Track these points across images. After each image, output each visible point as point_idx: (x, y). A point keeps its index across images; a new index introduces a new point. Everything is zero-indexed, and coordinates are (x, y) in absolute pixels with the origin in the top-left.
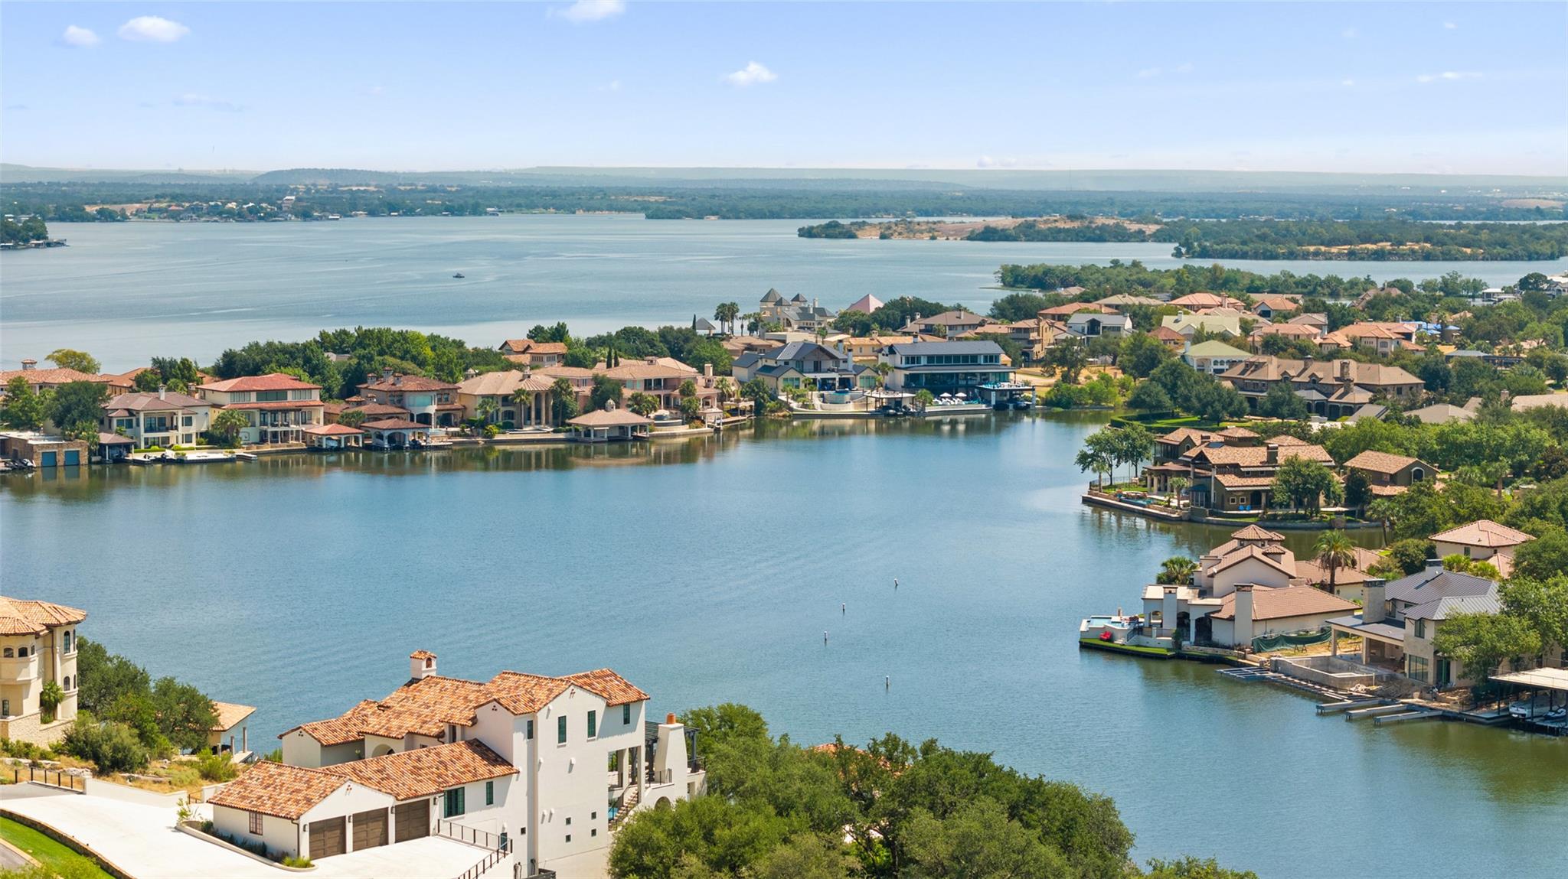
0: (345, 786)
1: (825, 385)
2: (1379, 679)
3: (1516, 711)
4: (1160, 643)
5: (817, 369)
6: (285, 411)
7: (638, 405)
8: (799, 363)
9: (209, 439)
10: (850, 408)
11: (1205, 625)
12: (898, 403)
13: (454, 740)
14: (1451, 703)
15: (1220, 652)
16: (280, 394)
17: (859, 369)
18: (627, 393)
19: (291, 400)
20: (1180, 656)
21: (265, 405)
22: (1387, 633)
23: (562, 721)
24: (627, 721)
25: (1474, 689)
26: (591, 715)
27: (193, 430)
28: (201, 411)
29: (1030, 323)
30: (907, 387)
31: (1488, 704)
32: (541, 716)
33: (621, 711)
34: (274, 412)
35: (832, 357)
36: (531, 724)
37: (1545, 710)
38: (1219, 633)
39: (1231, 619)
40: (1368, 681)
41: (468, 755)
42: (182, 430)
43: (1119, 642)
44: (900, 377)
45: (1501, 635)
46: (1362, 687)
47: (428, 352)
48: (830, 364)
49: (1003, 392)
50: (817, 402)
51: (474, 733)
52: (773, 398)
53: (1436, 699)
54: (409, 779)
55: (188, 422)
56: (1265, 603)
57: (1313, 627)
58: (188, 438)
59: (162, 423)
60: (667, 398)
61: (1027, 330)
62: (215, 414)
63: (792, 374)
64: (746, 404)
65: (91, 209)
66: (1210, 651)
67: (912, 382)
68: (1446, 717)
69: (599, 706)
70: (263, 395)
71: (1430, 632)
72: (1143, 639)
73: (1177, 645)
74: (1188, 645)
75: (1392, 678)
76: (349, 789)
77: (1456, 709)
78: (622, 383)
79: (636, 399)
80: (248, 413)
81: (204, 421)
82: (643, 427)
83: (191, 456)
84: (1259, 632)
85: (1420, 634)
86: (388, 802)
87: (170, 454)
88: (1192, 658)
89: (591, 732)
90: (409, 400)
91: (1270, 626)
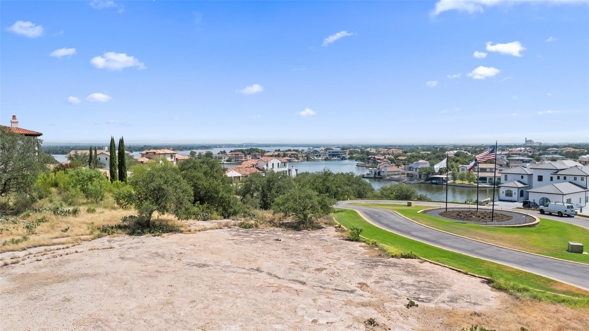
0: (232, 171)
1: (317, 156)
2: (409, 179)
3: (433, 181)
4: (372, 176)
5: (316, 154)
6: (239, 157)
7: (290, 157)
8: (313, 153)
9: (228, 161)
10: (321, 159)
11: (379, 173)
12: (327, 158)
13: (253, 167)
14: (423, 181)
15: (382, 177)
16: (238, 155)
17: (322, 154)
18: (288, 155)
19: (239, 155)
20: (375, 178)
21: (236, 156)
22: (410, 172)
23: (273, 164)
24: (285, 166)
25: (426, 179)
26: (278, 164)
27: (225, 159)
28: (226, 157)
29: (346, 150)
30: (329, 156)
31: (428, 181)
32: (269, 162)
33: (284, 163)
34: (237, 157)
35: (318, 152)
36: (267, 164)
37: (439, 181)
38: (381, 174)
39: (384, 172)
40: (407, 179)
41: (256, 169)
42: (223, 159)
43: (365, 176)
44: (328, 155)
45: (430, 169)
46: (406, 180)
47: (260, 151)
48: (318, 153)
49: (342, 157)
50: (316, 158)
51: (257, 166)
52: (310, 157)
53: (419, 181)
54: (245, 172)
55: (224, 158)
56: (389, 169)
57: (397, 173)
58: (224, 161)
59: (221, 158)
60: (294, 156)
61: (345, 151)
62: (228, 157)
63: (312, 154)
64: (306, 158)
65: (218, 147)
66: (380, 177)
67: (329, 155)
68: (421, 183)
69: (280, 162)
70: (235, 155)
71: (418, 170)
72: (369, 176)
73: (375, 176)
74: (377, 176)
75: (411, 179)
76: (233, 172)
77: (423, 182)
78: (288, 154)
79: (290, 156)
80: (233, 157)
81: (227, 158)
82: (291, 160)
83: (224, 163)
84: (388, 173)
85: (416, 171)
86: (240, 175)
87: (222, 163)
88: (377, 178)
89: (278, 167)
90: (257, 156)
91: (390, 173)
